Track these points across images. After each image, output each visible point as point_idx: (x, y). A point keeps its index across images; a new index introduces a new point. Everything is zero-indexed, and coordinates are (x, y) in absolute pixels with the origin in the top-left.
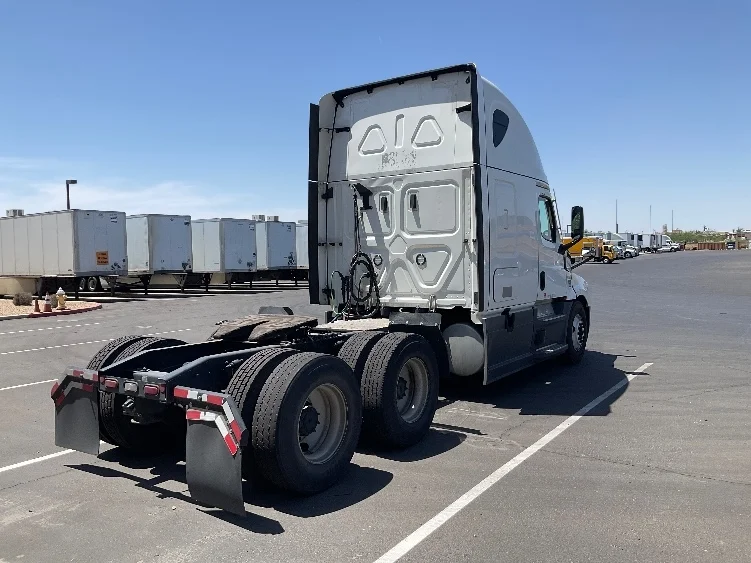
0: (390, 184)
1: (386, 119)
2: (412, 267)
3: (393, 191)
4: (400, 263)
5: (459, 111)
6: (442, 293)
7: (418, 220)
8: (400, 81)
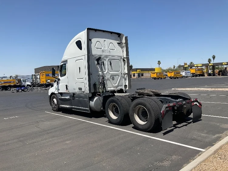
0: (105, 58)
1: (102, 40)
2: (111, 80)
3: (105, 60)
4: (108, 79)
5: (118, 43)
6: (118, 86)
7: (112, 68)
8: (104, 31)
